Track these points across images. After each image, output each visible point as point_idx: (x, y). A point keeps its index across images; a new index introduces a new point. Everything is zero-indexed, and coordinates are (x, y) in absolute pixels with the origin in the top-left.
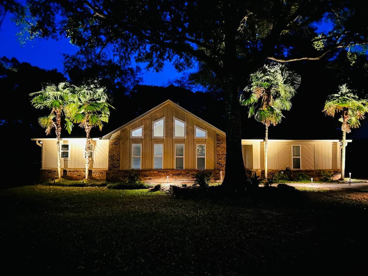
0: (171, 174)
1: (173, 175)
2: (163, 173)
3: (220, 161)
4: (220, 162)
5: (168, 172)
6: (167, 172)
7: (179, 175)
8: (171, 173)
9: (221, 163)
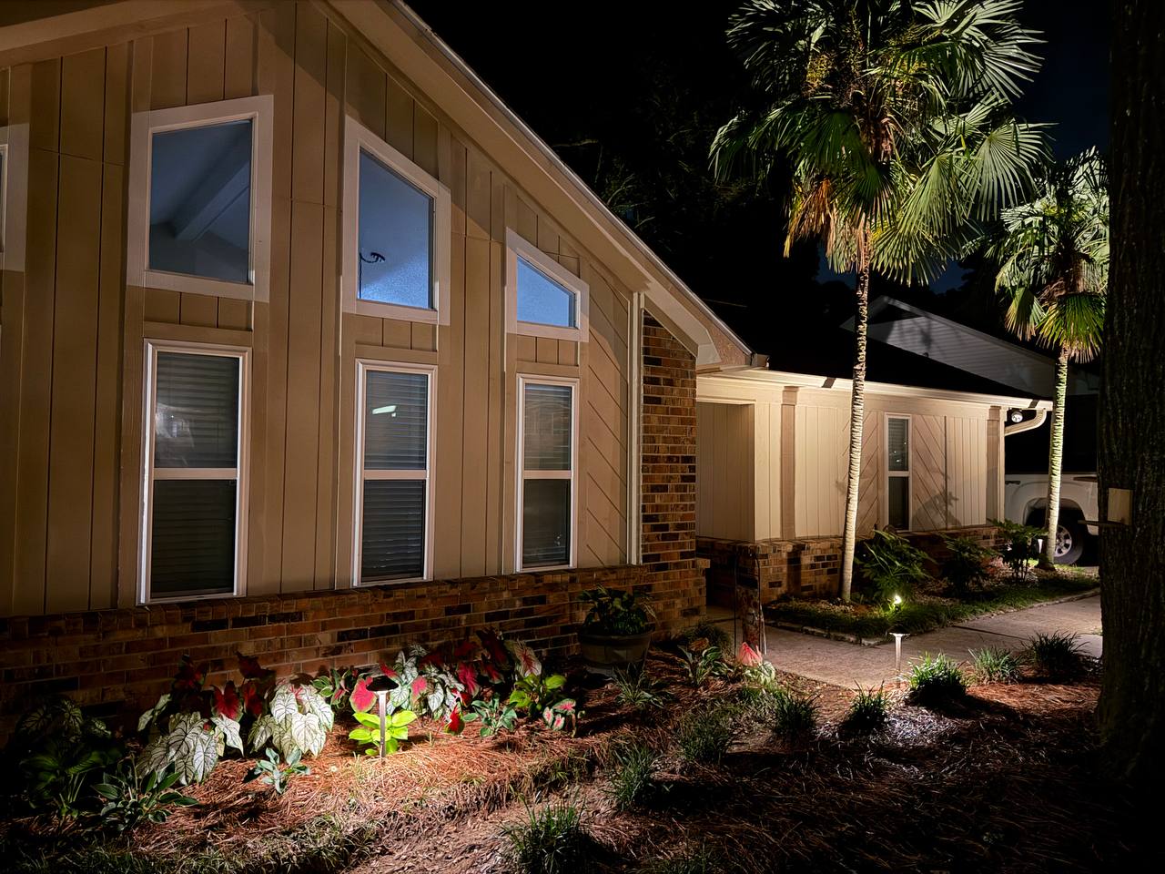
0: (326, 638)
1: (342, 636)
2: (244, 630)
3: (658, 501)
4: (658, 508)
5: (297, 616)
6: (286, 617)
7: (394, 630)
8: (324, 627)
9: (665, 517)
